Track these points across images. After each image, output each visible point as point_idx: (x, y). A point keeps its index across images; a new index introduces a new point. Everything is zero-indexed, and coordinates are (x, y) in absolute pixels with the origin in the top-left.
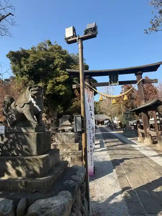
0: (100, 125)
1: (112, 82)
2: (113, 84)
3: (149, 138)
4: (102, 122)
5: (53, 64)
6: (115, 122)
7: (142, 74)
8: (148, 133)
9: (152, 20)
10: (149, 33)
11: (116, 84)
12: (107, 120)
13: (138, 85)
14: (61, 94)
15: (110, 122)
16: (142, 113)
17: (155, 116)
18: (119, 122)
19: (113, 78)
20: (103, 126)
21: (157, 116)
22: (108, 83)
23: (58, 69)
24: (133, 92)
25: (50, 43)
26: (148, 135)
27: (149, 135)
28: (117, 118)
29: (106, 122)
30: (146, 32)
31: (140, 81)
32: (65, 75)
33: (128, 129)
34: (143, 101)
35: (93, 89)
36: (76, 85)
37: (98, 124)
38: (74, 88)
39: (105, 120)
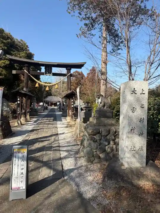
0: (53, 106)
1: (47, 73)
2: (48, 75)
7: (71, 69)
11: (50, 75)
13: (67, 77)
15: (60, 104)
20: (56, 107)
22: (44, 73)
31: (69, 75)
35: (31, 76)
36: (15, 71)
37: (51, 105)
38: (14, 73)
39: (58, 102)
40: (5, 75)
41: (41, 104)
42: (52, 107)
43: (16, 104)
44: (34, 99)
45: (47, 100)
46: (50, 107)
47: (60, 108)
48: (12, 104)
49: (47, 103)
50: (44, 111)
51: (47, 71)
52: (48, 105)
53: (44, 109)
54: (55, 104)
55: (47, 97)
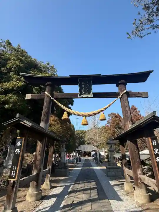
0: (87, 156)
1: (83, 93)
2: (84, 96)
3: (141, 188)
4: (89, 153)
5: (7, 67)
6: (103, 154)
7: (126, 85)
8: (141, 180)
9: (135, 20)
10: (133, 38)
11: (89, 96)
12: (94, 151)
13: (121, 98)
14: (6, 106)
16: (129, 142)
17: (152, 147)
18: (107, 154)
19: (85, 87)
20: (90, 158)
21: (154, 147)
22: (78, 94)
23: (12, 74)
24: (120, 121)
25: (9, 44)
26: (139, 183)
27: (142, 182)
28: (105, 149)
29: (93, 153)
30: (129, 37)
31: (123, 93)
32: (18, 81)
33: (112, 165)
34: (129, 123)
35: (55, 101)
36: (30, 95)
37: (85, 156)
38: (28, 99)
39: (92, 152)
40: (14, 103)
41: (74, 154)
42: (85, 158)
43: (34, 156)
44: (63, 146)
45: (80, 149)
46: (83, 158)
47: (96, 159)
48: (27, 156)
49: (80, 153)
50: (77, 163)
51: (83, 89)
52: (81, 156)
53: (77, 161)
54: (89, 154)
55: (79, 145)
